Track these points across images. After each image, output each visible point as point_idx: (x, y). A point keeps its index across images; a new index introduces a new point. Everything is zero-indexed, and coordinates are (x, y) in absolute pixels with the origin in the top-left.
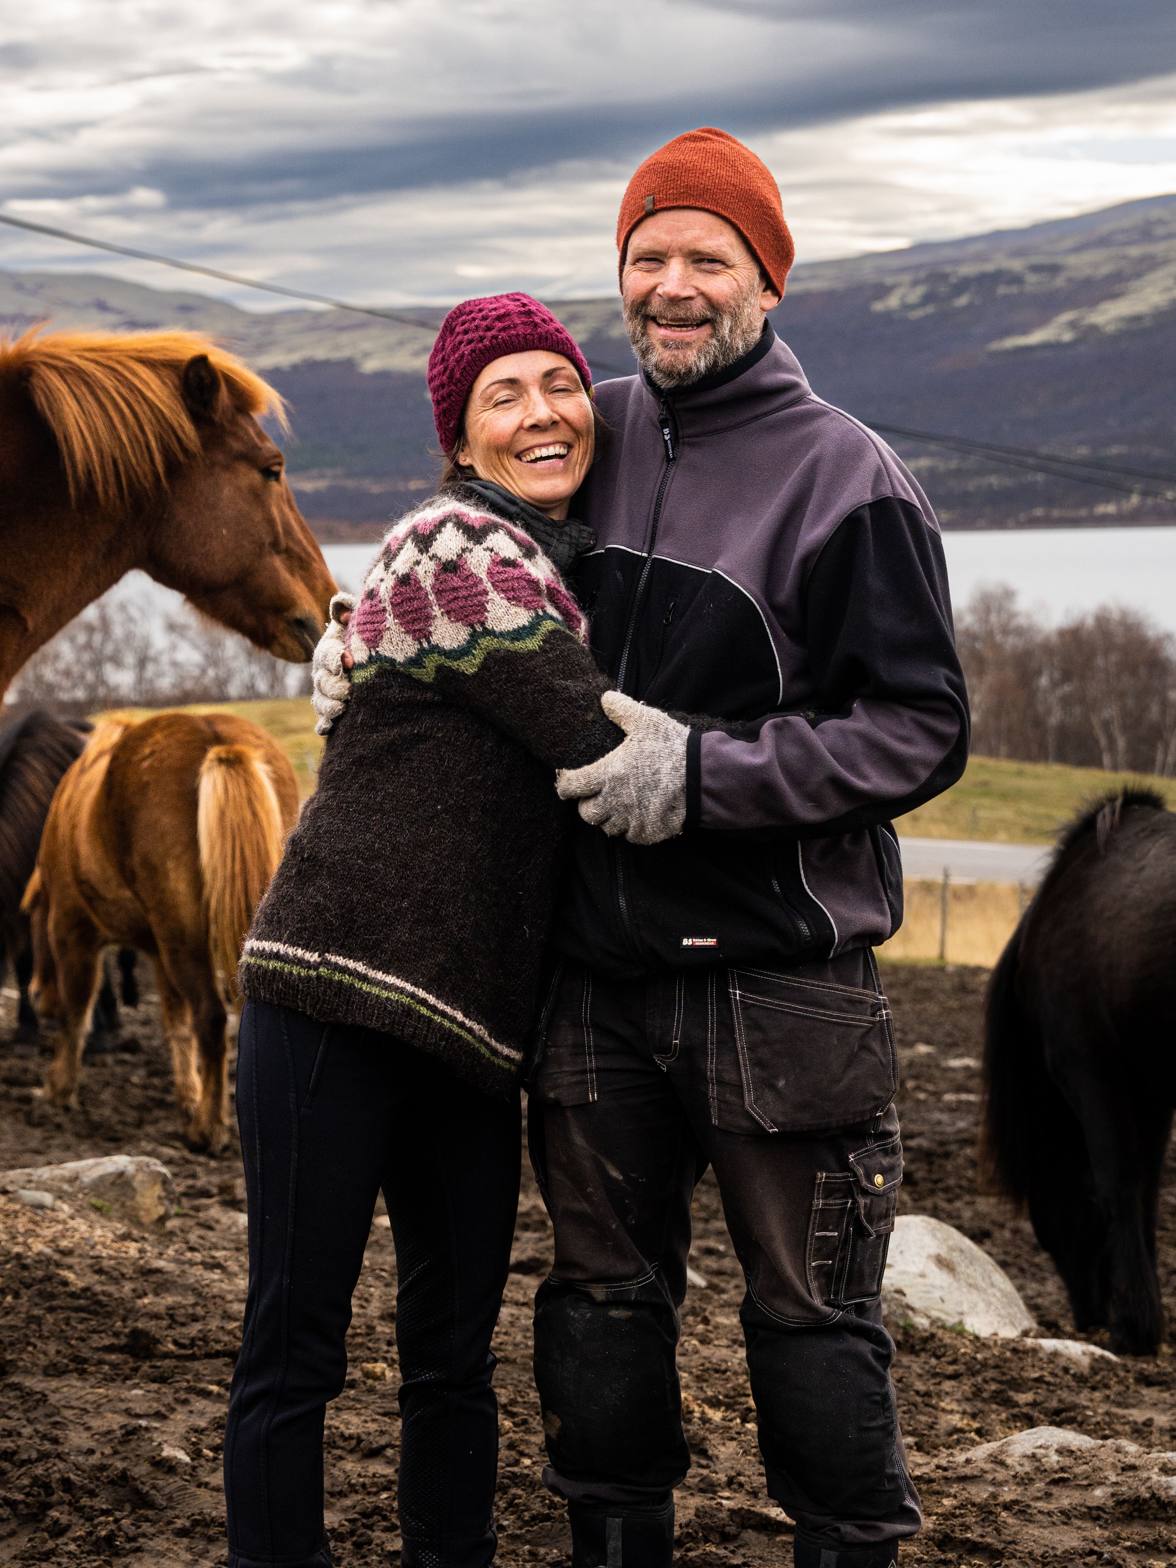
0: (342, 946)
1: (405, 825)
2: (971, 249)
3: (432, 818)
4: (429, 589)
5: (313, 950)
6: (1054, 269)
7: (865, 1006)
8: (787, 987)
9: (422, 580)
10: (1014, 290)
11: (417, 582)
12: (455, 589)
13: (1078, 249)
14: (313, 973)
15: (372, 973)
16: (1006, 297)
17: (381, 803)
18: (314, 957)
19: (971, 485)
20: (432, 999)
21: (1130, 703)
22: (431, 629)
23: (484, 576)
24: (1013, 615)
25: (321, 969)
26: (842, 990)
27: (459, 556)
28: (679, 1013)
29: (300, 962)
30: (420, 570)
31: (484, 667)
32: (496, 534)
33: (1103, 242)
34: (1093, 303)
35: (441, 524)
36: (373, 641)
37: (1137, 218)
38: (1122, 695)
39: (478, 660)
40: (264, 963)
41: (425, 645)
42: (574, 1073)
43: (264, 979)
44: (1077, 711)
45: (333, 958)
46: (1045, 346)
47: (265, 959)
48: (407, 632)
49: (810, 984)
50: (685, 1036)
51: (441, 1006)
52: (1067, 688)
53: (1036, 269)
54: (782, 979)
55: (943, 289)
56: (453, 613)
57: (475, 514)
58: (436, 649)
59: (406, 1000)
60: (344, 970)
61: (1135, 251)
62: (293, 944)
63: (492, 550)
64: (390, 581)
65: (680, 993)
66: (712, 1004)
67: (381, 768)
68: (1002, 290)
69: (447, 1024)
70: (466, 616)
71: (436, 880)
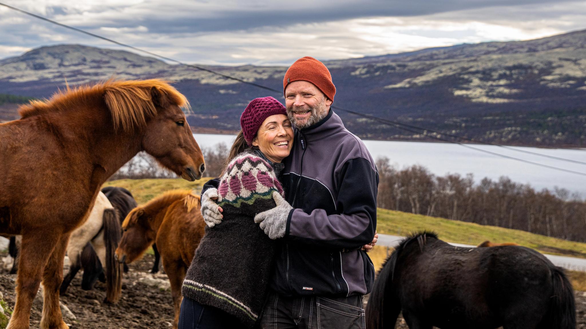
0: (209, 283)
1: (229, 248)
2: (381, 59)
3: (237, 247)
4: (240, 180)
5: (201, 283)
6: (404, 66)
7: (356, 311)
8: (333, 304)
9: (239, 177)
10: (392, 71)
11: (237, 178)
12: (247, 180)
13: (411, 61)
14: (200, 290)
15: (217, 291)
16: (390, 73)
17: (223, 242)
18: (201, 285)
19: (378, 127)
20: (233, 299)
21: (421, 193)
22: (240, 192)
23: (256, 177)
24: (388, 166)
25: (203, 289)
26: (349, 306)
27: (249, 171)
28: (302, 308)
29: (197, 286)
30: (238, 174)
31: (255, 203)
32: (260, 164)
33: (419, 59)
34: (415, 77)
35: (244, 161)
36: (224, 195)
37: (429, 53)
38: (419, 191)
39: (253, 201)
40: (188, 286)
41: (238, 196)
42: (272, 323)
43: (187, 291)
44: (405, 195)
45: (206, 286)
46: (401, 88)
47: (188, 285)
48: (234, 193)
49: (340, 304)
50: (303, 315)
51: (236, 301)
52: (403, 188)
53: (399, 66)
54: (332, 301)
55: (372, 70)
56: (247, 187)
57: (254, 157)
58: (241, 198)
59: (225, 299)
60: (209, 290)
61: (428, 62)
62: (196, 281)
63: (259, 169)
64: (230, 178)
65: (303, 302)
66: (312, 306)
67: (223, 232)
68: (389, 71)
69: (237, 306)
70: (250, 188)
71: (237, 265)
